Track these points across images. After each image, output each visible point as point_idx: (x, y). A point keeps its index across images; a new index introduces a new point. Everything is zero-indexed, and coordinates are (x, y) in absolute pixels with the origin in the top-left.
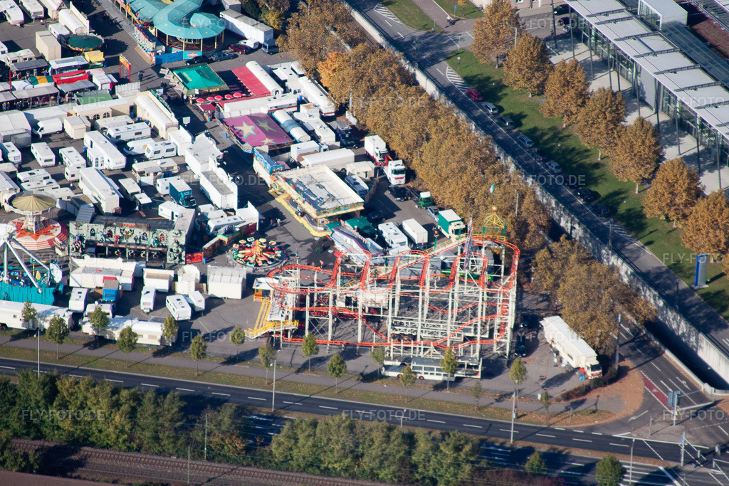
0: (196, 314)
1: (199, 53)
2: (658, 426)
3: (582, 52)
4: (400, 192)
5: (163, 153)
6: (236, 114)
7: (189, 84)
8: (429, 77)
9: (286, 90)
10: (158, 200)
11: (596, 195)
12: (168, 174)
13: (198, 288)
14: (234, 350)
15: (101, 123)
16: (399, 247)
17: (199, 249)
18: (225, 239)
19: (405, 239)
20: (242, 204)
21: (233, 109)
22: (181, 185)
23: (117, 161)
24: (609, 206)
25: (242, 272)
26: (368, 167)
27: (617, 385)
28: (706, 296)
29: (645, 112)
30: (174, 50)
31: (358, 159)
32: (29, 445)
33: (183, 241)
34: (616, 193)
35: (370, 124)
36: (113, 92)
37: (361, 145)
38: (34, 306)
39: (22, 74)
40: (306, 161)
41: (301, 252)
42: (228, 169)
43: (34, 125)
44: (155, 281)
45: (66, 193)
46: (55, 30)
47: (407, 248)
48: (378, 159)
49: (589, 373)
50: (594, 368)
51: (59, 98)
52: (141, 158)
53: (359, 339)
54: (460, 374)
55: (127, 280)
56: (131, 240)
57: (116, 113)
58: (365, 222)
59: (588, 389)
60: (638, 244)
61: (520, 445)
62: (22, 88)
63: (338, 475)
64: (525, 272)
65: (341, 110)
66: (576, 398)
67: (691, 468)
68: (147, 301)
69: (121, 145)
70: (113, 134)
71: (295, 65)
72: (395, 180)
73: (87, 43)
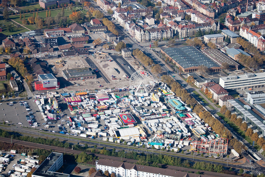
0: (182, 147)
1: (181, 112)
2: (248, 165)
3: (236, 113)
4: (210, 131)
5: (177, 125)
6: (187, 120)
7: (180, 116)
8: (214, 116)
9: (194, 117)
10: (176, 132)
11: (238, 133)
12: (178, 128)
13: (182, 144)
14: (188, 153)
15: (168, 121)
17: (182, 138)
18: (186, 137)
20: (188, 133)
21: (186, 119)
22: (180, 130)
23: (171, 126)
24: (240, 134)
25: (188, 142)
26: (206, 128)
27: (242, 159)
28: (254, 147)
29: (245, 121)
30: (178, 111)
31: (204, 127)
33: (180, 137)
34: (241, 132)
35: (206, 122)
36: (170, 117)
37: (205, 125)
38: (160, 146)
39: (157, 114)
40: (197, 127)
41: (197, 139)
42: (186, 128)
43: (159, 121)
45: (164, 130)
46: (162, 108)
47: (211, 139)
48: (207, 127)
49: (238, 157)
51: (162, 118)
52: (174, 126)
53: (205, 152)
54: (220, 157)
55: (172, 142)
56: (173, 137)
57: (170, 120)
58: (205, 135)
59: (238, 159)
60: (244, 139)
61: (229, 167)
62: (157, 116)
64: (229, 143)
65: (202, 120)
66: (236, 161)
68: (175, 145)
69: (171, 124)
70: (170, 123)
71: (195, 114)
72: (209, 130)
73: (166, 110)
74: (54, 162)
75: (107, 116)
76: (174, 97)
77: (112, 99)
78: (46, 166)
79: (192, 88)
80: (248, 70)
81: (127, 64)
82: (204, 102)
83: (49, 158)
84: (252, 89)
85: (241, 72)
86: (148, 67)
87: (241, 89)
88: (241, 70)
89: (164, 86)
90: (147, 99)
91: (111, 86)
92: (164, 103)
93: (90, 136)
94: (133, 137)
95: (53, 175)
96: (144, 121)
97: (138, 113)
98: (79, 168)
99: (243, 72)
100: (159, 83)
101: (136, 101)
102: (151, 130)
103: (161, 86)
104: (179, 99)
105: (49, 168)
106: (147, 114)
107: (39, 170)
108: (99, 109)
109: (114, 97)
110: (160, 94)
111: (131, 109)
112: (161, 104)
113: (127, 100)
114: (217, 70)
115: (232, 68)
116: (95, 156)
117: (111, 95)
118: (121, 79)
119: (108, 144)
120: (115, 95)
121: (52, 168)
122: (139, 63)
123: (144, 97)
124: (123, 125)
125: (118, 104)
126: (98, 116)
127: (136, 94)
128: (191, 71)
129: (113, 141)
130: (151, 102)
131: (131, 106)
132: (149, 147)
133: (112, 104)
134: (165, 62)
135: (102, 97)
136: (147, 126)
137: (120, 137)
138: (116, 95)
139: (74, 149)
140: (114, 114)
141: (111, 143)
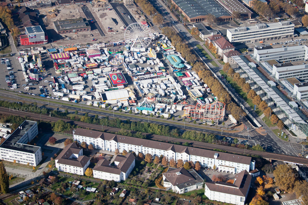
0: (174, 113)
1: (180, 70)
2: (245, 133)
3: (240, 71)
4: (209, 93)
5: (172, 86)
6: (184, 80)
7: (178, 75)
8: (216, 74)
9: (193, 76)
10: (170, 94)
11: (240, 94)
12: (173, 90)
13: (175, 109)
14: (179, 119)
15: (163, 81)
16: (207, 103)
17: (176, 102)
18: (180, 101)
19: (209, 101)
20: (183, 95)
21: (184, 79)
22: (174, 92)
23: (165, 87)
24: (242, 96)
25: (182, 106)
27: (240, 126)
28: (256, 112)
29: (249, 81)
30: (176, 69)
31: (203, 88)
32: (145, 134)
33: (173, 101)
34: (243, 94)
35: (205, 82)
36: (166, 76)
37: (204, 85)
38: (149, 111)
39: (152, 73)
40: (194, 88)
41: (192, 103)
42: (182, 89)
43: (153, 81)
44: (168, 107)
45: (157, 93)
46: (159, 66)
47: (209, 103)
48: (206, 88)
49: (235, 124)
50: (236, 123)
51: (158, 77)
52: (169, 87)
53: (199, 118)
54: (215, 124)
55: (164, 107)
56: (165, 101)
57: (166, 80)
58: (202, 98)
59: (235, 127)
60: (246, 103)
61: (223, 136)
62: (152, 75)
63: (193, 140)
64: (226, 107)
65: (201, 80)
66: (233, 128)
67: (250, 140)
68: (167, 110)
69: (166, 85)
70: (165, 83)
71: (194, 72)
72: (208, 91)
73: (163, 68)
74: (26, 132)
75: (96, 76)
76: (173, 52)
77: (104, 55)
78: (16, 137)
79: (197, 41)
80: (262, 19)
81: (128, 13)
82: (207, 57)
83: (20, 127)
84: (263, 42)
85: (254, 21)
86: (150, 17)
87: (251, 42)
88: (254, 19)
89: (164, 39)
90: (144, 55)
91: (106, 40)
92: (161, 59)
93: (73, 99)
94: (121, 101)
95: (22, 148)
96: (136, 82)
97: (130, 72)
98: (55, 139)
99: (256, 21)
100: (160, 36)
101: (131, 57)
102: (142, 92)
103: (161, 40)
104: (179, 55)
105: (19, 139)
106: (141, 72)
107: (7, 141)
108: (87, 67)
109: (107, 53)
110: (158, 49)
111: (124, 67)
112: (158, 60)
113: (120, 56)
114: (227, 19)
115: (244, 17)
116: (75, 124)
117: (104, 51)
118: (118, 31)
119: (92, 109)
120: (108, 50)
121: (23, 138)
122: (141, 11)
123: (140, 52)
124: (112, 86)
125: (110, 62)
126: (85, 76)
127: (132, 49)
128: (198, 20)
129: (98, 106)
130: (148, 59)
131: (125, 63)
132: (137, 112)
133: (104, 61)
134: (171, 10)
135: (93, 53)
136: (138, 87)
137: (106, 101)
138: (110, 50)
139: (51, 116)
140: (104, 73)
141: (96, 108)
